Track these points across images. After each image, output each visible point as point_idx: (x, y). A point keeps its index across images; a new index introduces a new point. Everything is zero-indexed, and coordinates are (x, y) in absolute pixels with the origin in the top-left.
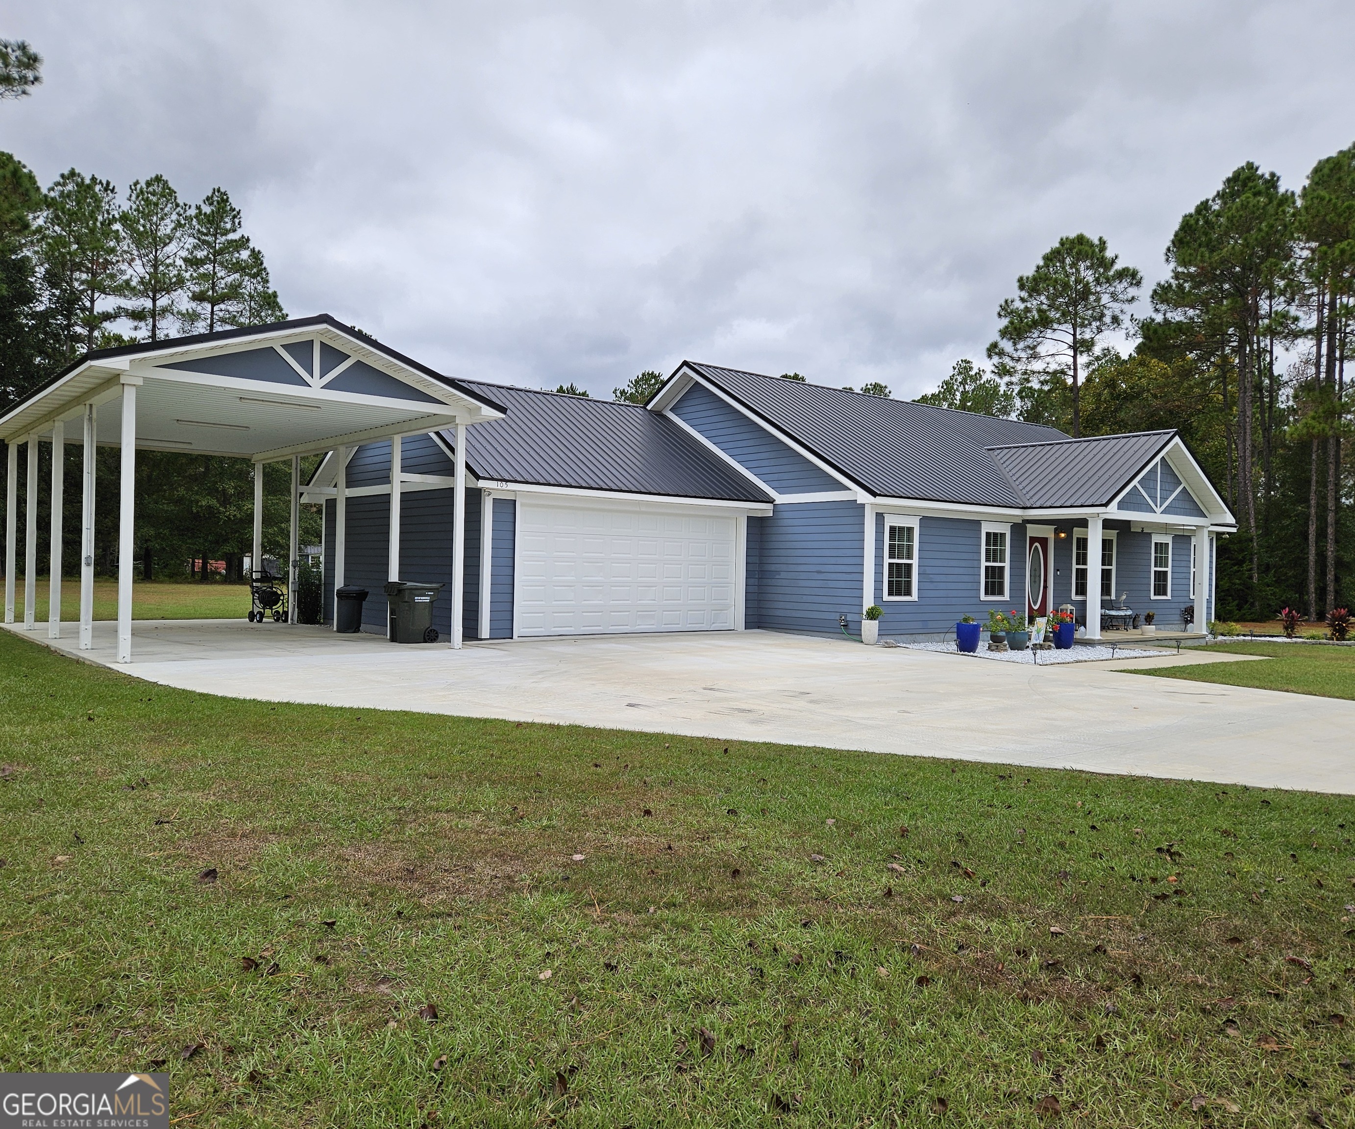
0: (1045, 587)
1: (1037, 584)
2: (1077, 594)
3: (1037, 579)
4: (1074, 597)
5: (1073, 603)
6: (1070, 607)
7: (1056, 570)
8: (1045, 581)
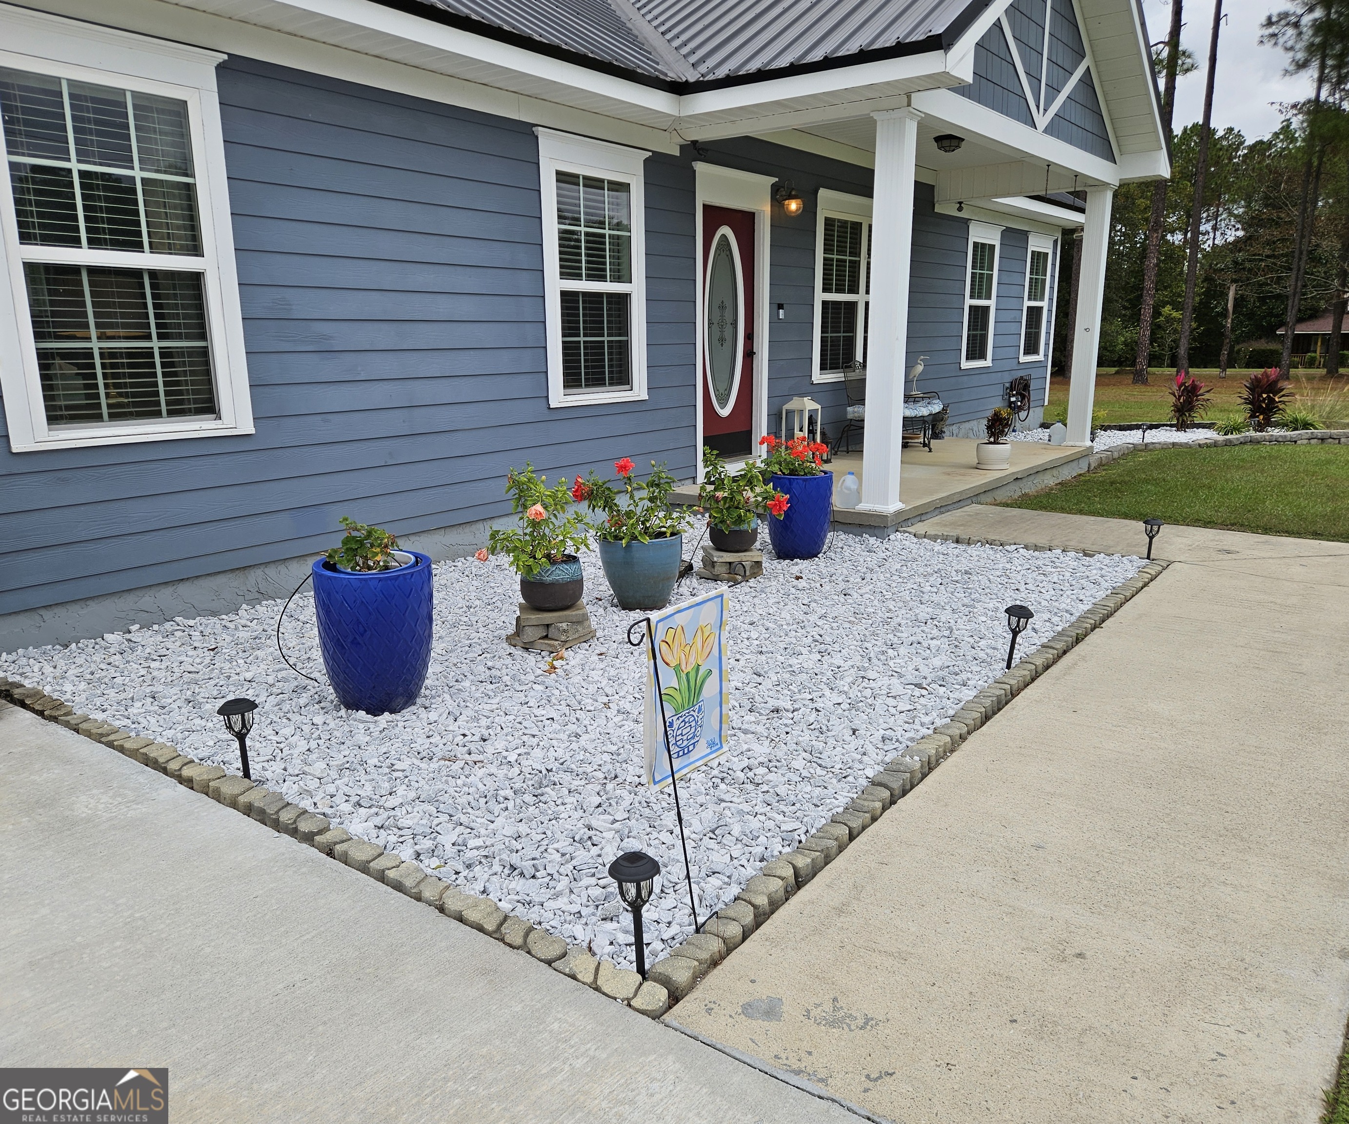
0: (749, 354)
1: (728, 344)
2: (823, 367)
3: (728, 330)
4: (818, 376)
5: (815, 391)
6: (809, 404)
7: (777, 306)
8: (750, 337)
